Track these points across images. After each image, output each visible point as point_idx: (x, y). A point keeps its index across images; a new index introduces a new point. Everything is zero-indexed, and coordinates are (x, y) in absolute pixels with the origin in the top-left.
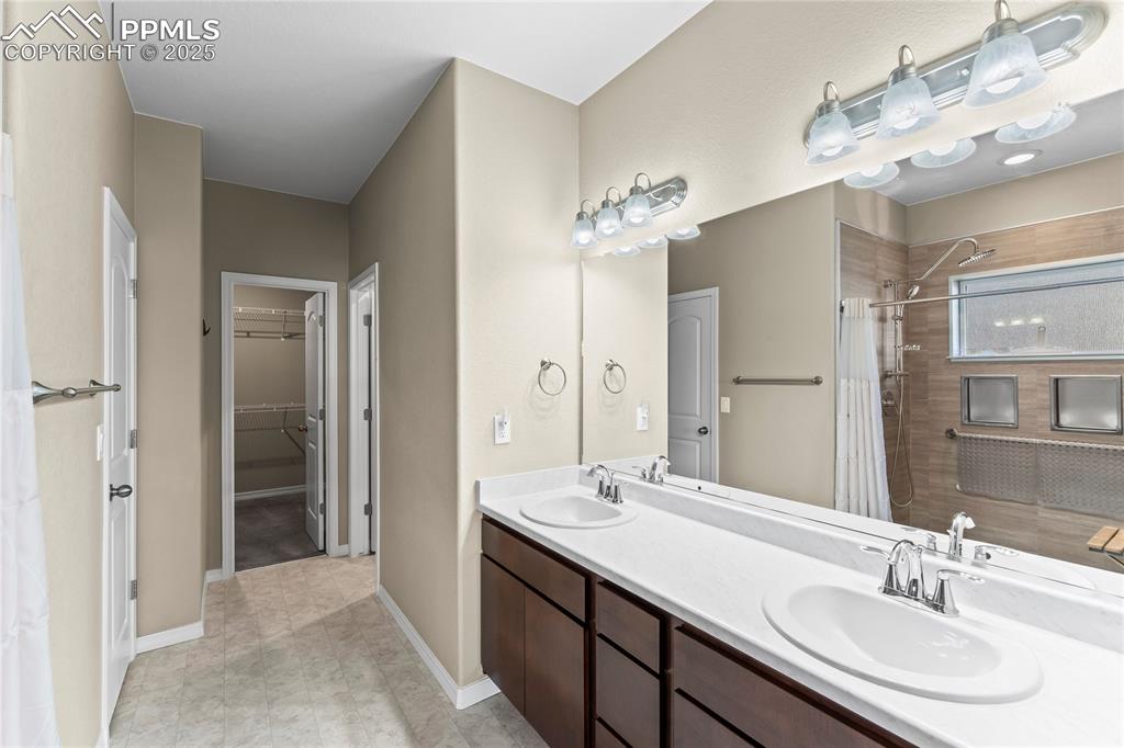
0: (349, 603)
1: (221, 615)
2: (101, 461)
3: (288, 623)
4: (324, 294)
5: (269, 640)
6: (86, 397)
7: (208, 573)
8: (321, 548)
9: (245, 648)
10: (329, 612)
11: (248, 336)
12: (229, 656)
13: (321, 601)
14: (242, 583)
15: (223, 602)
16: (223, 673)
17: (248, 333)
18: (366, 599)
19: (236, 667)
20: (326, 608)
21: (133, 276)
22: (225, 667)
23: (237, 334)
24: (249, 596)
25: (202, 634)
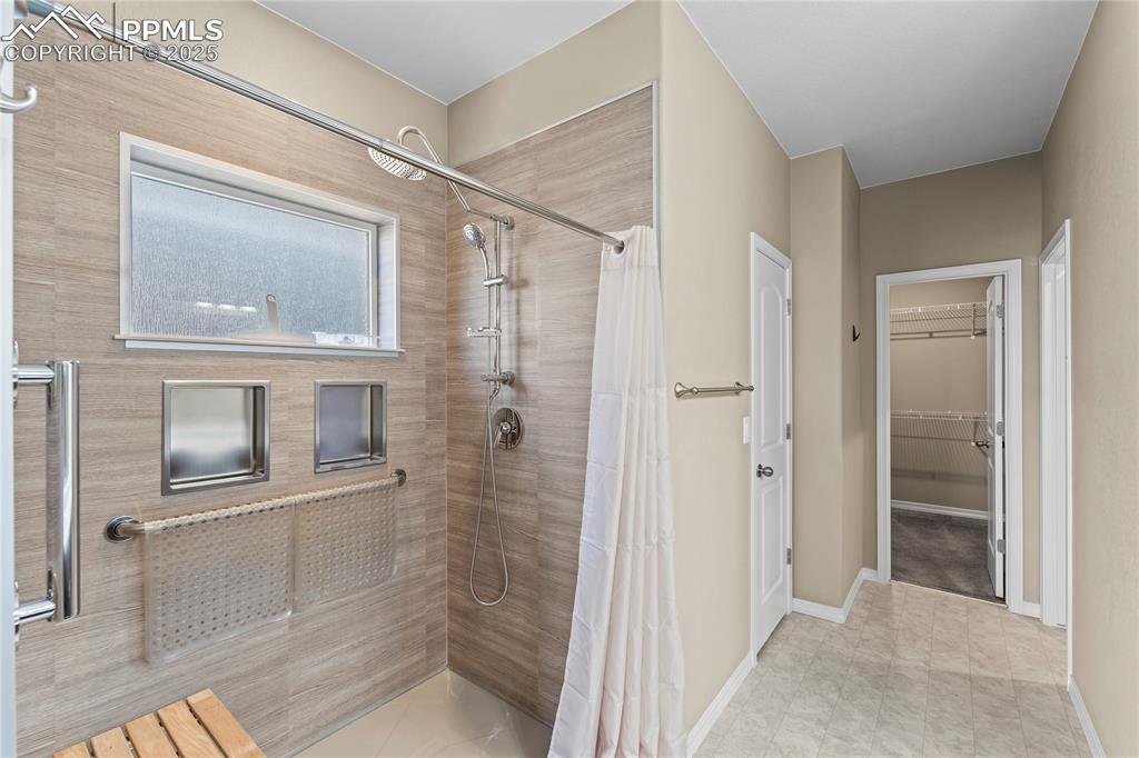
0: (1015, 677)
1: (865, 614)
2: (748, 444)
3: (927, 657)
4: (1003, 276)
5: (901, 662)
6: (731, 395)
7: (864, 569)
8: (999, 594)
9: (876, 656)
10: (982, 672)
11: (931, 337)
12: (858, 654)
13: (978, 655)
14: (895, 593)
15: (871, 603)
16: (848, 666)
17: (931, 333)
18: (1047, 686)
19: (862, 668)
20: (981, 666)
21: (788, 295)
22: (852, 661)
23: (893, 337)
24: (897, 610)
25: (843, 622)
